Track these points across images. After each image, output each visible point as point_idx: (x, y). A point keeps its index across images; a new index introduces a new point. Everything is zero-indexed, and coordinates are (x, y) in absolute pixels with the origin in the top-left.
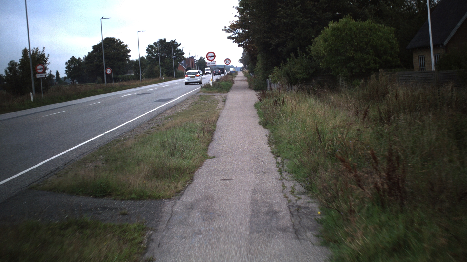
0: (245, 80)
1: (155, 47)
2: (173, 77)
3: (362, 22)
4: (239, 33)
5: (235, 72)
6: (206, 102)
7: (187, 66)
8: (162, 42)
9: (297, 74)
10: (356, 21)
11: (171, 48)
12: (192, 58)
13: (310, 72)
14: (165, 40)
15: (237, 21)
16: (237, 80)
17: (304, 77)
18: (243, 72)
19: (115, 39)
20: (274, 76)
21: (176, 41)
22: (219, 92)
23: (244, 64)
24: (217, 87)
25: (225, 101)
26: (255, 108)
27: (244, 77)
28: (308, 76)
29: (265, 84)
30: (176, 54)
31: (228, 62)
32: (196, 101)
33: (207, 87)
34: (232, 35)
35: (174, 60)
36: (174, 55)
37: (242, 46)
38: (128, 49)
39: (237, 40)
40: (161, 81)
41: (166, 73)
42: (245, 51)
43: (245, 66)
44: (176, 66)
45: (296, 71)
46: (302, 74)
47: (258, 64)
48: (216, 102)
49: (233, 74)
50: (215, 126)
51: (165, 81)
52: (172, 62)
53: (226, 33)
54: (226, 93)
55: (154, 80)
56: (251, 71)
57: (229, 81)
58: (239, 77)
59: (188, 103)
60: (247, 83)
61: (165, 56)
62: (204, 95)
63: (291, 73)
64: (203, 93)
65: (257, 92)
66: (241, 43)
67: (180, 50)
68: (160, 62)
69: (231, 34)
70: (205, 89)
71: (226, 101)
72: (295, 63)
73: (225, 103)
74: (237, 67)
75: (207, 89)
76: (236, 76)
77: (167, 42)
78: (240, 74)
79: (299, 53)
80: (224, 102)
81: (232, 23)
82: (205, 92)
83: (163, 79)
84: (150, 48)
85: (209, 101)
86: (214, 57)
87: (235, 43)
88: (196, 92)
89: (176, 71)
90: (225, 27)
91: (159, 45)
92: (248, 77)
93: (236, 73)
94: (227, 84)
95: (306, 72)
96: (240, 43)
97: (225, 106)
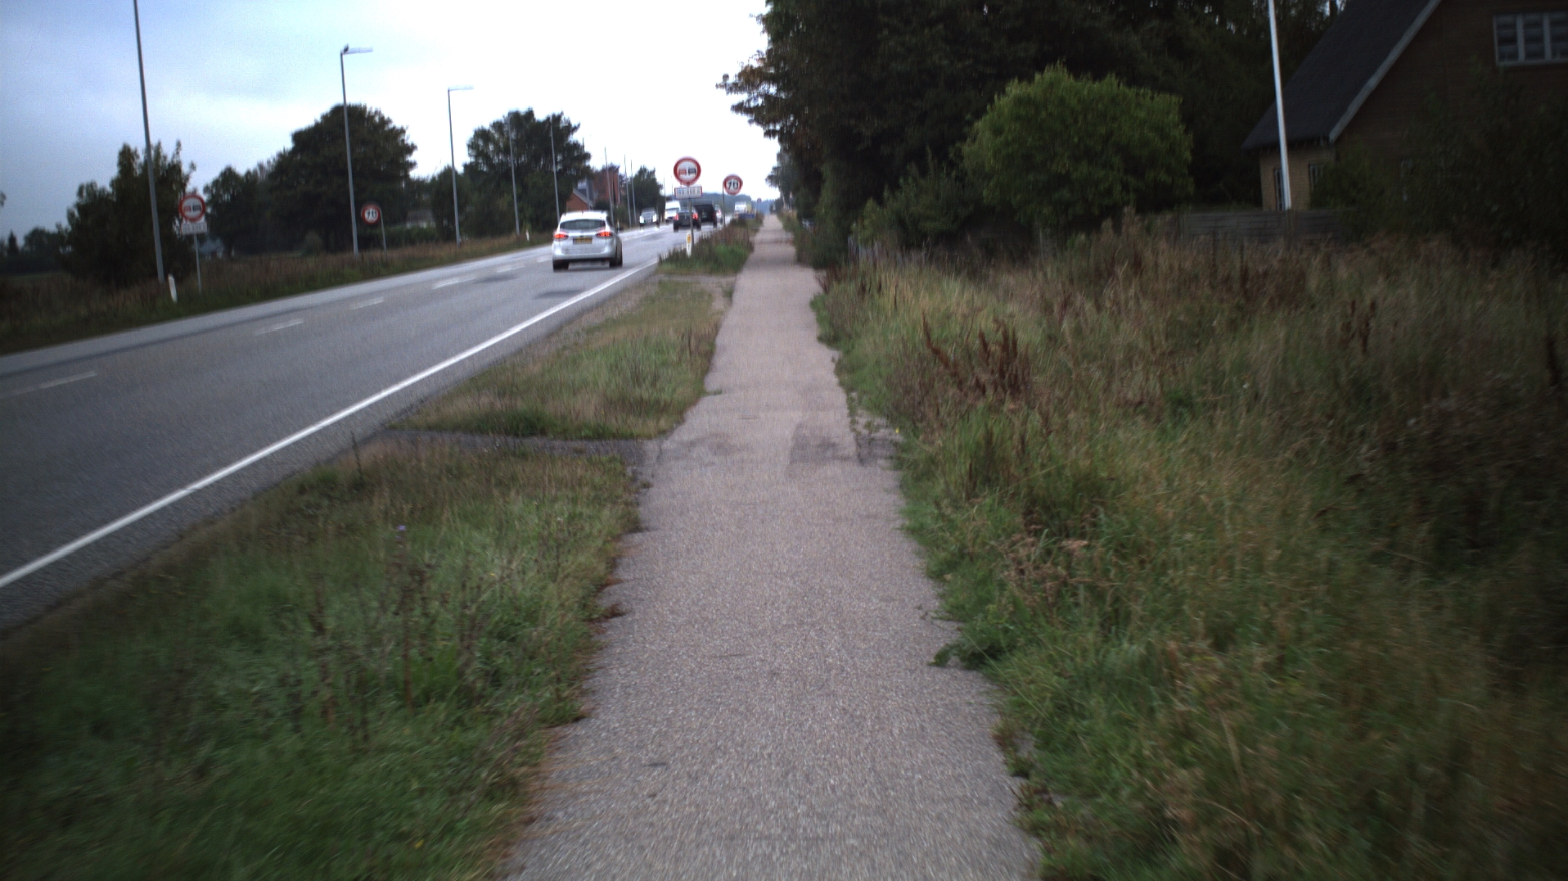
0: (786, 241)
1: (496, 136)
3: (1094, 83)
4: (767, 97)
5: (752, 215)
6: (678, 298)
8: (521, 121)
9: (925, 221)
10: (1077, 77)
11: (548, 138)
12: (613, 170)
13: (960, 216)
14: (530, 114)
15: (760, 60)
16: (762, 242)
17: (944, 227)
18: (778, 216)
19: (364, 109)
20: (865, 227)
21: (567, 118)
22: (710, 274)
23: (785, 190)
24: (707, 260)
25: (731, 295)
27: (784, 230)
28: (955, 226)
29: (844, 248)
30: (564, 158)
31: (735, 184)
32: (651, 294)
33: (677, 260)
34: (745, 100)
35: (557, 178)
36: (557, 163)
37: (777, 136)
38: (409, 142)
39: (761, 115)
43: (785, 195)
44: (565, 198)
45: (922, 211)
46: (939, 220)
47: (823, 192)
48: (706, 297)
49: (748, 222)
51: (533, 243)
52: (549, 185)
53: (728, 93)
54: (732, 275)
55: (496, 242)
56: (806, 212)
57: (738, 242)
58: (767, 230)
60: (791, 250)
61: (530, 164)
62: (669, 282)
63: (909, 218)
64: (667, 275)
66: (775, 126)
67: (577, 146)
68: (516, 183)
69: (743, 97)
70: (669, 265)
71: (734, 294)
72: (920, 190)
73: (731, 299)
74: (759, 200)
75: (678, 263)
77: (536, 119)
78: (772, 222)
79: (930, 165)
80: (729, 297)
81: (746, 64)
82: (671, 274)
83: (528, 238)
84: (482, 140)
85: (687, 296)
86: (697, 171)
87: (755, 124)
90: (725, 78)
91: (511, 131)
92: (794, 232)
93: (757, 218)
94: (732, 251)
95: (948, 215)
96: (772, 127)
97: (731, 306)
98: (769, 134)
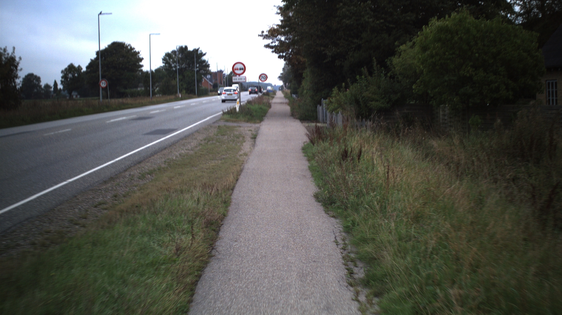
0: (286, 103)
1: (174, 56)
2: (195, 94)
3: (487, 20)
4: (280, 41)
5: (272, 91)
6: (224, 139)
7: (213, 81)
8: (183, 50)
9: (372, 101)
10: (477, 18)
11: (193, 58)
12: (221, 72)
13: (392, 99)
14: (186, 47)
15: (278, 25)
16: (275, 103)
17: (383, 106)
18: (283, 92)
19: (124, 44)
20: (331, 102)
21: (200, 49)
22: (247, 122)
23: (285, 82)
24: (246, 114)
25: (255, 138)
26: (304, 155)
27: (284, 98)
28: (389, 105)
29: (316, 111)
30: (199, 66)
31: (264, 78)
32: (210, 135)
33: (232, 113)
34: (270, 43)
35: (196, 73)
36: (197, 67)
37: (283, 58)
38: (141, 57)
39: (277, 50)
40: (177, 99)
41: (185, 89)
42: (286, 64)
43: (285, 84)
44: (199, 81)
45: (370, 95)
46: (380, 101)
47: (304, 83)
48: (241, 139)
49: (271, 94)
50: (227, 203)
51: (182, 99)
52: (193, 76)
53: (263, 39)
54: (258, 123)
55: (168, 97)
56: (294, 91)
57: (264, 103)
58: (277, 98)
59: (196, 139)
60: (288, 108)
61: (186, 68)
62: (225, 126)
63: (362, 99)
64: (225, 121)
65: (304, 124)
66: (283, 54)
67: (204, 61)
68: (179, 74)
69: (269, 41)
70: (227, 115)
71: (257, 137)
72: (369, 83)
73: (255, 142)
74: (275, 85)
75: (232, 115)
76: (273, 97)
77: (188, 50)
78: (279, 94)
79: (375, 68)
80: (254, 140)
81: (272, 26)
82: (227, 121)
83: (180, 96)
84: (168, 58)
85: (230, 137)
86: (244, 69)
87: (274, 53)
88: (215, 120)
89: (198, 86)
90: (263, 32)
91: (179, 54)
92: (289, 99)
93: (274, 92)
94: (261, 108)
95: (385, 98)
96: (281, 54)
97: (254, 148)
98: (280, 57)
